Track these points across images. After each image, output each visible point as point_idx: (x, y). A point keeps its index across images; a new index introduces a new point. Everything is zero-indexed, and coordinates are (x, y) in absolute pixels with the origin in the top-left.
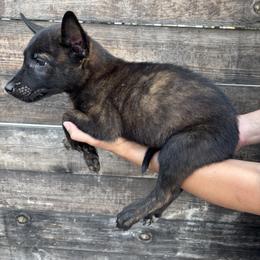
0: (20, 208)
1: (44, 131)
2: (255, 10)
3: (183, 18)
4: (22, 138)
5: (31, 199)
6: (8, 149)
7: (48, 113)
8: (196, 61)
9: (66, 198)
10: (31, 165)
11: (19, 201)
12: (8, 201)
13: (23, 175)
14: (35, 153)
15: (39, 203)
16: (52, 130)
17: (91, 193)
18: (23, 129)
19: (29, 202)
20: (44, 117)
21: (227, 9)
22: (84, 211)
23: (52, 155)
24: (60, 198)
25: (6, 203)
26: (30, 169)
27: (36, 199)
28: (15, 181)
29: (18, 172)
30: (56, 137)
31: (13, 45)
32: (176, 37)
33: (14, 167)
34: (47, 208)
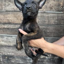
0: (6, 55)
1: (12, 36)
2: (61, 8)
3: (44, 10)
4: (7, 38)
5: (9, 52)
6: (3, 41)
7: (13, 32)
8: (47, 20)
9: (17, 52)
10: (9, 44)
11: (6, 53)
12: (3, 53)
13: (7, 47)
14: (10, 42)
15: (11, 54)
16: (14, 36)
17: (23, 51)
18: (7, 36)
19: (8, 53)
20: (12, 33)
21: (54, 8)
22: (21, 56)
23: (14, 42)
24: (15, 52)
25: (3, 54)
26: (8, 45)
27: (10, 53)
28: (5, 48)
29: (6, 46)
30: (14, 38)
31: (5, 17)
32: (42, 15)
33: (5, 45)
34: (12, 55)
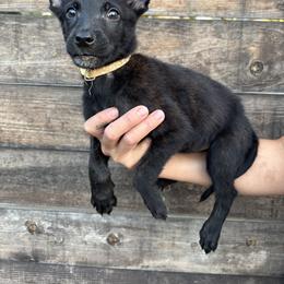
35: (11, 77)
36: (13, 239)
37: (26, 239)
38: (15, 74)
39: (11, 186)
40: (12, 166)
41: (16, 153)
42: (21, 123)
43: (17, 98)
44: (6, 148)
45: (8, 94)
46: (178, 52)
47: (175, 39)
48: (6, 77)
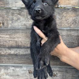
35: (25, 27)
36: (24, 76)
37: (28, 75)
38: (26, 26)
39: (24, 59)
40: (24, 53)
41: (26, 49)
42: (28, 40)
43: (26, 33)
44: (23, 48)
45: (24, 32)
46: (75, 18)
47: (74, 14)
48: (23, 27)
